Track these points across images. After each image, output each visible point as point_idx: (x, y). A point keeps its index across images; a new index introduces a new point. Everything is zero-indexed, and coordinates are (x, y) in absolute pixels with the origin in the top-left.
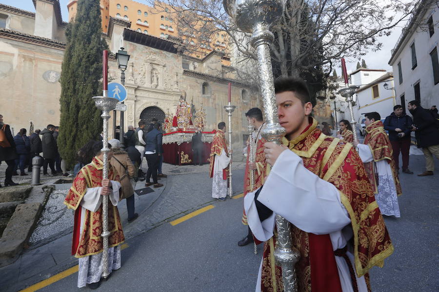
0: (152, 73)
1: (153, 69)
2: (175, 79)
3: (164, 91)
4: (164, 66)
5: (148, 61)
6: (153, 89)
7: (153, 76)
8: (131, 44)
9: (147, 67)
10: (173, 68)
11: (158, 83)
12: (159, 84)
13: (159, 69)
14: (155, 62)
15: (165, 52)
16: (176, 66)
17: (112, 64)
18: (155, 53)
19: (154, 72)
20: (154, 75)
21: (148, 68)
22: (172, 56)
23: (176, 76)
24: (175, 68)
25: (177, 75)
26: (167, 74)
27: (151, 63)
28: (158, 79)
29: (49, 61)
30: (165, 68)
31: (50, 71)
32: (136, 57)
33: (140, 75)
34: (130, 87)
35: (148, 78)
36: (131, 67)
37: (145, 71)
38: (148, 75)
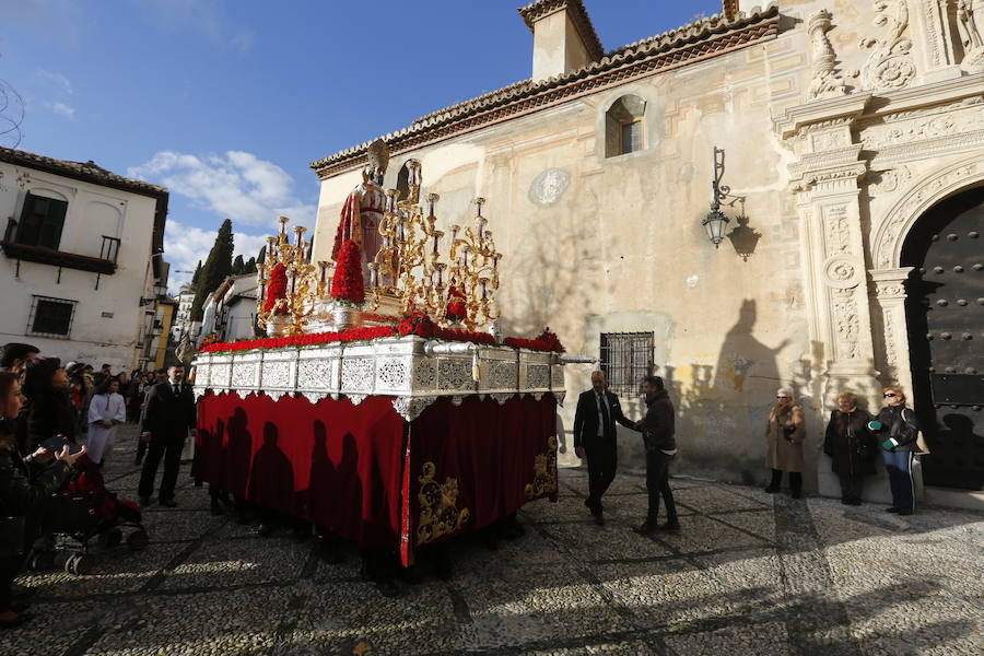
17: (727, 67)
29: (542, 146)
31: (543, 176)
33: (876, 47)
34: (820, 124)
35: (928, 43)
36: (819, 32)
37: (905, 13)
38: (929, 23)
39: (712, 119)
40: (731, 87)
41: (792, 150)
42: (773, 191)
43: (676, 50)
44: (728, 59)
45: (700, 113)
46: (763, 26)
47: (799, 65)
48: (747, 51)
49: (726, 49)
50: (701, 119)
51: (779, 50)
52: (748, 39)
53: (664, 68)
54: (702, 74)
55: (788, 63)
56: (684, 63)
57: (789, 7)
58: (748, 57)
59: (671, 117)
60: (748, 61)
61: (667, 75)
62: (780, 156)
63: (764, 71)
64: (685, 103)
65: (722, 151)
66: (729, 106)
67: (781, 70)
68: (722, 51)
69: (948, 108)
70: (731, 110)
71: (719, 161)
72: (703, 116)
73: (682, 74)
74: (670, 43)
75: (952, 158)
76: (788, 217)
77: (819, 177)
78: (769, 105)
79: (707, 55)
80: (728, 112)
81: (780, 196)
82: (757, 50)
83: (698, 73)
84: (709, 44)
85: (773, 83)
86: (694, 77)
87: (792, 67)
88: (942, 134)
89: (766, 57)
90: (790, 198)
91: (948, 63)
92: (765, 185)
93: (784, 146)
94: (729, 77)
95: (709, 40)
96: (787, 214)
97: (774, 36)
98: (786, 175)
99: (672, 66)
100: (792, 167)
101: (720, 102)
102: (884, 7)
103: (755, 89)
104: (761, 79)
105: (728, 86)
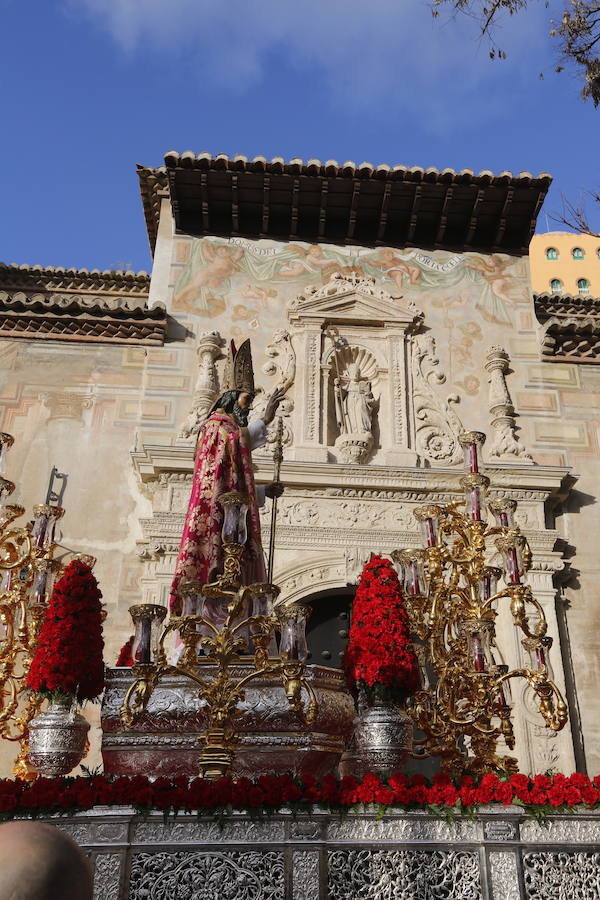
0: (333, 375)
1: (345, 355)
2: (495, 394)
3: (421, 475)
4: (416, 327)
5: (313, 312)
6: (342, 471)
7: (345, 394)
8: (215, 248)
9: (300, 344)
10: (477, 333)
11: (374, 429)
12: (385, 438)
13: (381, 350)
14: (354, 314)
15: (413, 255)
16: (494, 319)
17: (98, 361)
18: (349, 269)
19: (350, 372)
20: (353, 387)
21: (310, 349)
22: (463, 269)
23: (496, 375)
24: (487, 328)
25: (506, 371)
26: (438, 370)
27: (327, 324)
28: (373, 410)
30: (422, 341)
32: (237, 308)
34: (182, 476)
35: (307, 412)
36: (207, 358)
37: (292, 370)
38: (311, 389)
39: (61, 427)
40: (96, 390)
41: (151, 499)
42: (116, 551)
43: (33, 315)
44: (101, 352)
45: (46, 412)
46: (147, 326)
47: (180, 389)
48: (125, 350)
49: (100, 338)
50: (47, 423)
51: (162, 362)
52: (128, 335)
53: (13, 332)
54: (63, 359)
55: (168, 382)
56: (43, 335)
57: (184, 313)
58: (125, 357)
59: (9, 406)
60: (125, 363)
61: (17, 344)
62: (135, 503)
63: (140, 383)
64: (31, 391)
65: (64, 477)
66: (88, 416)
67: (160, 388)
68: (95, 338)
69: (312, 493)
70: (89, 422)
71: (56, 489)
72: (51, 419)
73: (36, 349)
74: (24, 302)
75: (311, 555)
76: (128, 594)
77: (168, 546)
78: (137, 429)
79: (74, 336)
80: (84, 423)
81: (124, 561)
82: (138, 352)
83: (61, 355)
84: (80, 323)
85: (147, 402)
86: (52, 359)
87: (172, 388)
88: (305, 523)
89: (145, 365)
90: (136, 566)
91: (321, 442)
92: (110, 540)
93: (143, 491)
94: (96, 375)
95: (79, 318)
96: (128, 589)
97: (159, 342)
98: (138, 533)
99: (25, 333)
100: (144, 522)
101: (78, 406)
102: (275, 354)
103: (124, 403)
104: (135, 392)
105: (93, 389)
